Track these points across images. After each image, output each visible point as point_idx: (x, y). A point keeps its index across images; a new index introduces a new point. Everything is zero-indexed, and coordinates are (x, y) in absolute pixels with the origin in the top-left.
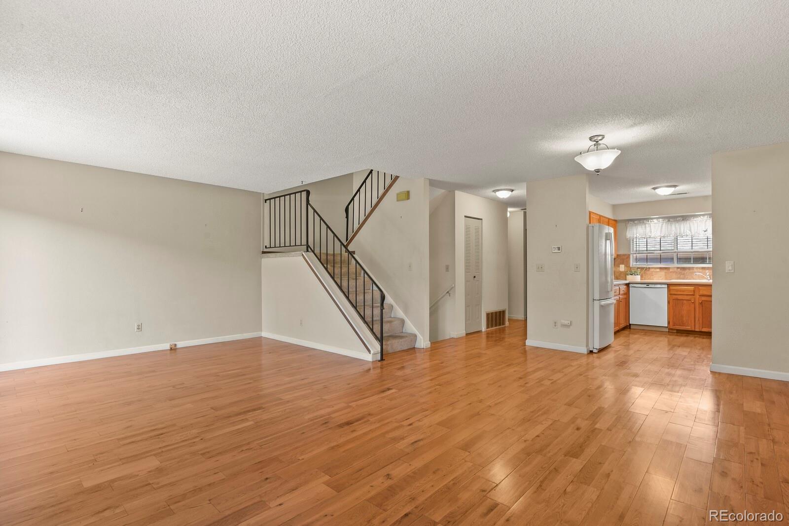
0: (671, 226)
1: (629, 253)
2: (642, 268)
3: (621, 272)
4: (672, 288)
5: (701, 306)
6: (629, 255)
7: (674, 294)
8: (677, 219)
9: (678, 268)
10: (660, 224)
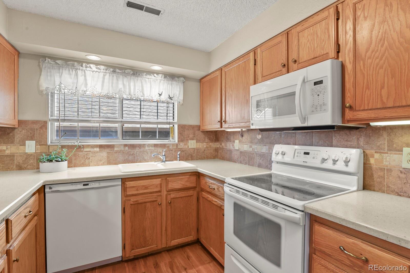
0: (117, 80)
1: (44, 119)
2: (70, 147)
3: (28, 156)
4: (129, 184)
5: (170, 207)
6: (46, 123)
7: (133, 195)
8: (126, 71)
9: (125, 145)
10: (101, 75)
